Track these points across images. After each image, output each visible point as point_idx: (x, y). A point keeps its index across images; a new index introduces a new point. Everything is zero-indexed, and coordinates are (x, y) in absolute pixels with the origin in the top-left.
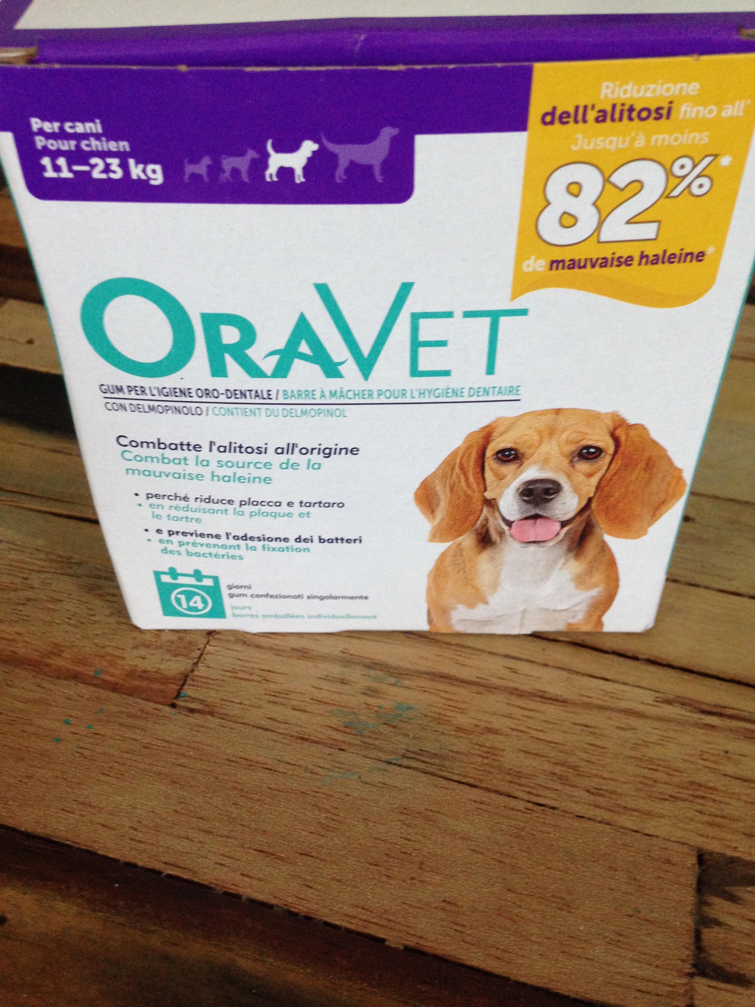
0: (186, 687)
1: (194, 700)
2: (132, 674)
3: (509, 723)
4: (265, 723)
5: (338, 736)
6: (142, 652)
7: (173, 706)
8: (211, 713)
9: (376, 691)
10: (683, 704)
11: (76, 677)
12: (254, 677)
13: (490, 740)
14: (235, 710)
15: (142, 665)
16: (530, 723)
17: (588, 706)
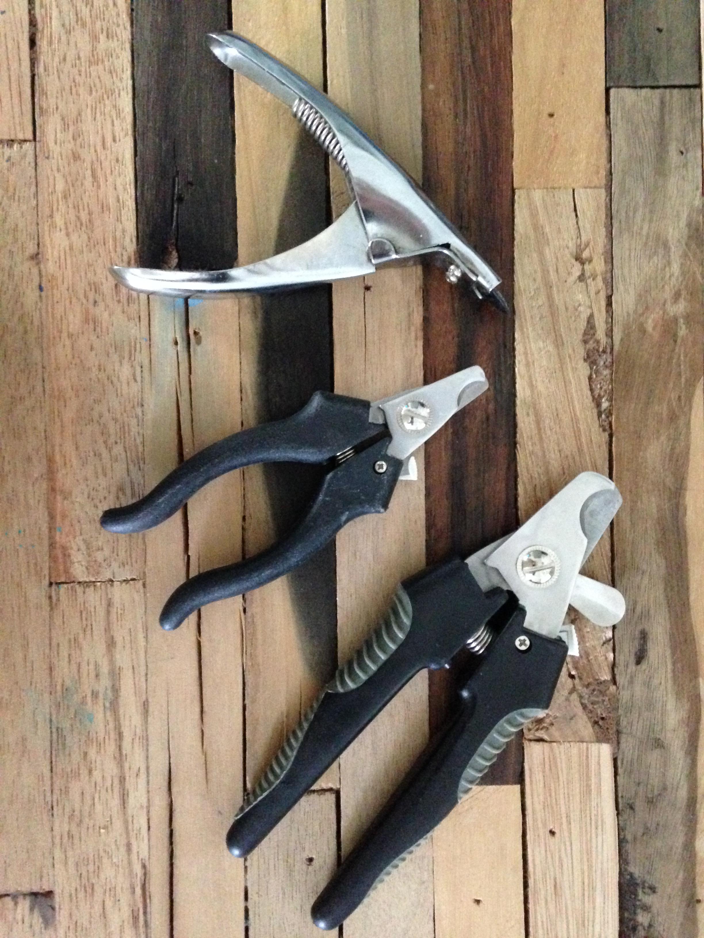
0: (65, 586)
1: (58, 594)
2: (64, 548)
3: (99, 780)
4: (55, 642)
5: (59, 688)
6: (83, 547)
7: (51, 584)
8: (52, 609)
9: (97, 697)
10: (145, 874)
11: (52, 517)
12: (84, 622)
13: (84, 772)
14: (58, 621)
15: (73, 552)
16: (103, 792)
17: (126, 822)
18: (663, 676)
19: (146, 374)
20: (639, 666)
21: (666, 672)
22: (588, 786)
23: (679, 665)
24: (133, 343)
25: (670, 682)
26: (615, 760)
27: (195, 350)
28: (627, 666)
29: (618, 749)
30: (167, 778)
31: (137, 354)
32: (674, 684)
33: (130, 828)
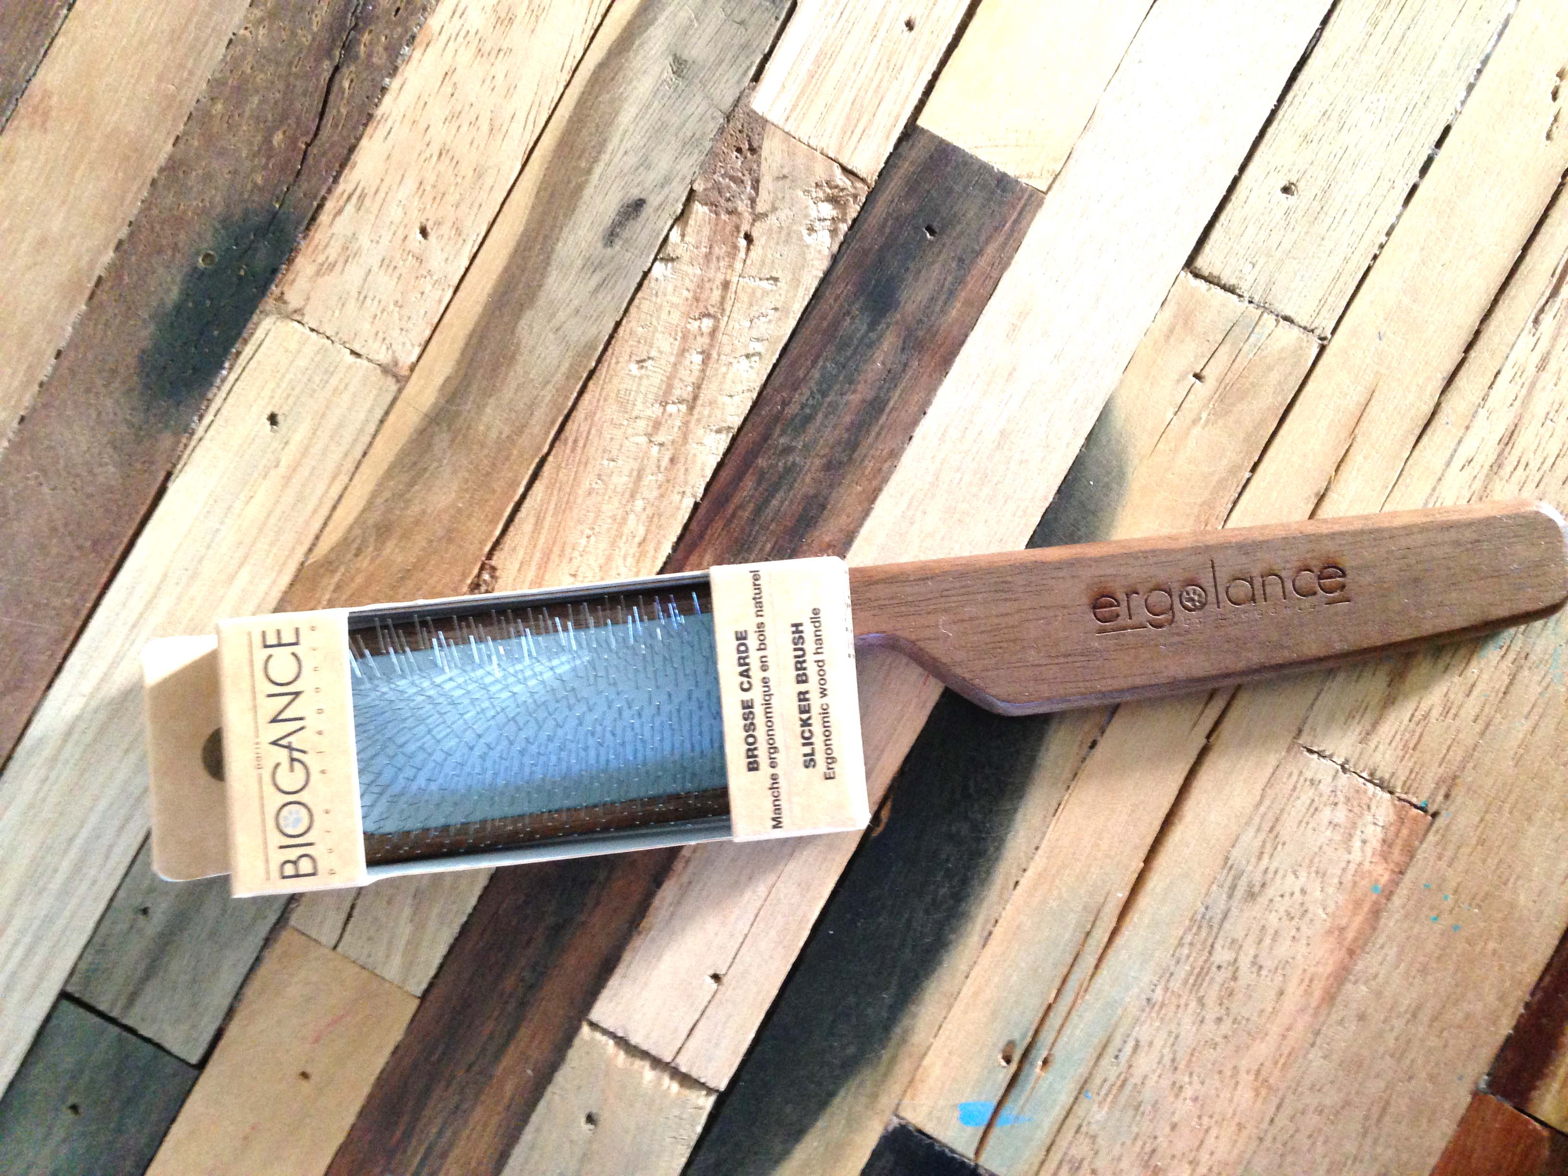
0: (1414, 800)
1: (1433, 794)
2: (1385, 857)
4: (1478, 727)
5: (1511, 656)
6: (1356, 843)
7: (1435, 815)
8: (1455, 778)
10: (1542, 310)
11: (1376, 913)
12: (1419, 730)
14: (1457, 754)
15: (1375, 843)
16: (1533, 467)
17: (1526, 403)
18: (616, 160)
19: (1117, 1041)
20: (642, 196)
21: (608, 165)
22: (817, 63)
23: (583, 164)
24: (1111, 1097)
25: (610, 147)
26: (756, 78)
27: (1024, 1037)
28: (660, 207)
29: (742, 93)
30: (1429, 431)
31: (1112, 1079)
32: (605, 140)
33: (1524, 391)
